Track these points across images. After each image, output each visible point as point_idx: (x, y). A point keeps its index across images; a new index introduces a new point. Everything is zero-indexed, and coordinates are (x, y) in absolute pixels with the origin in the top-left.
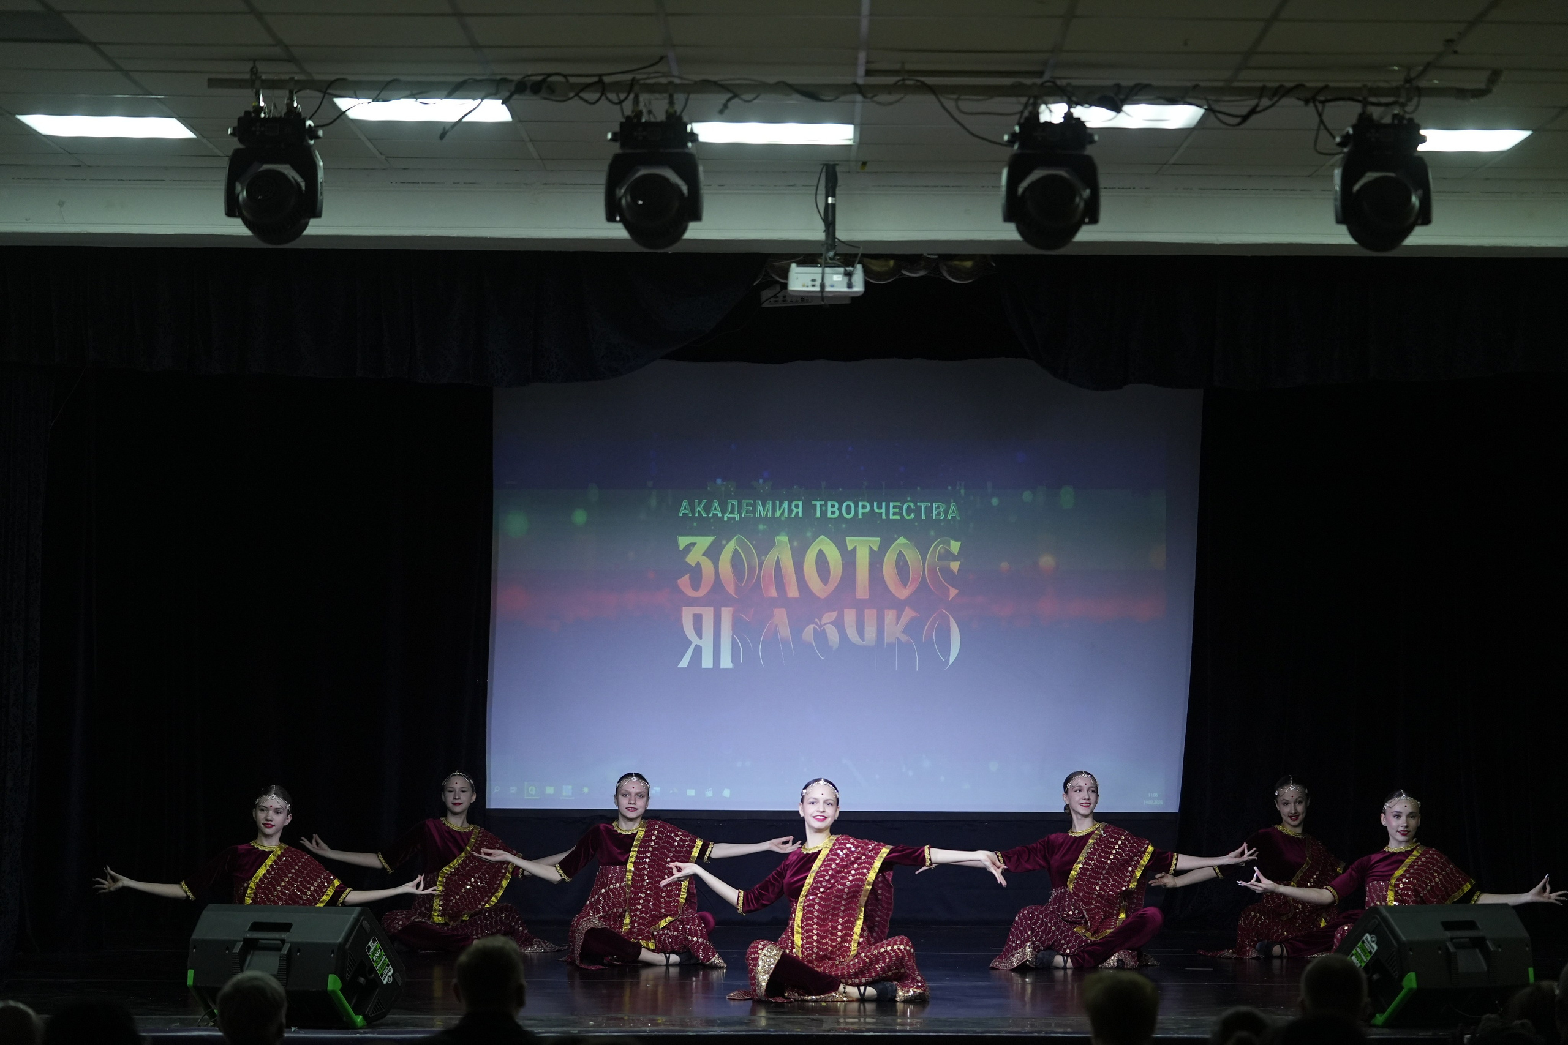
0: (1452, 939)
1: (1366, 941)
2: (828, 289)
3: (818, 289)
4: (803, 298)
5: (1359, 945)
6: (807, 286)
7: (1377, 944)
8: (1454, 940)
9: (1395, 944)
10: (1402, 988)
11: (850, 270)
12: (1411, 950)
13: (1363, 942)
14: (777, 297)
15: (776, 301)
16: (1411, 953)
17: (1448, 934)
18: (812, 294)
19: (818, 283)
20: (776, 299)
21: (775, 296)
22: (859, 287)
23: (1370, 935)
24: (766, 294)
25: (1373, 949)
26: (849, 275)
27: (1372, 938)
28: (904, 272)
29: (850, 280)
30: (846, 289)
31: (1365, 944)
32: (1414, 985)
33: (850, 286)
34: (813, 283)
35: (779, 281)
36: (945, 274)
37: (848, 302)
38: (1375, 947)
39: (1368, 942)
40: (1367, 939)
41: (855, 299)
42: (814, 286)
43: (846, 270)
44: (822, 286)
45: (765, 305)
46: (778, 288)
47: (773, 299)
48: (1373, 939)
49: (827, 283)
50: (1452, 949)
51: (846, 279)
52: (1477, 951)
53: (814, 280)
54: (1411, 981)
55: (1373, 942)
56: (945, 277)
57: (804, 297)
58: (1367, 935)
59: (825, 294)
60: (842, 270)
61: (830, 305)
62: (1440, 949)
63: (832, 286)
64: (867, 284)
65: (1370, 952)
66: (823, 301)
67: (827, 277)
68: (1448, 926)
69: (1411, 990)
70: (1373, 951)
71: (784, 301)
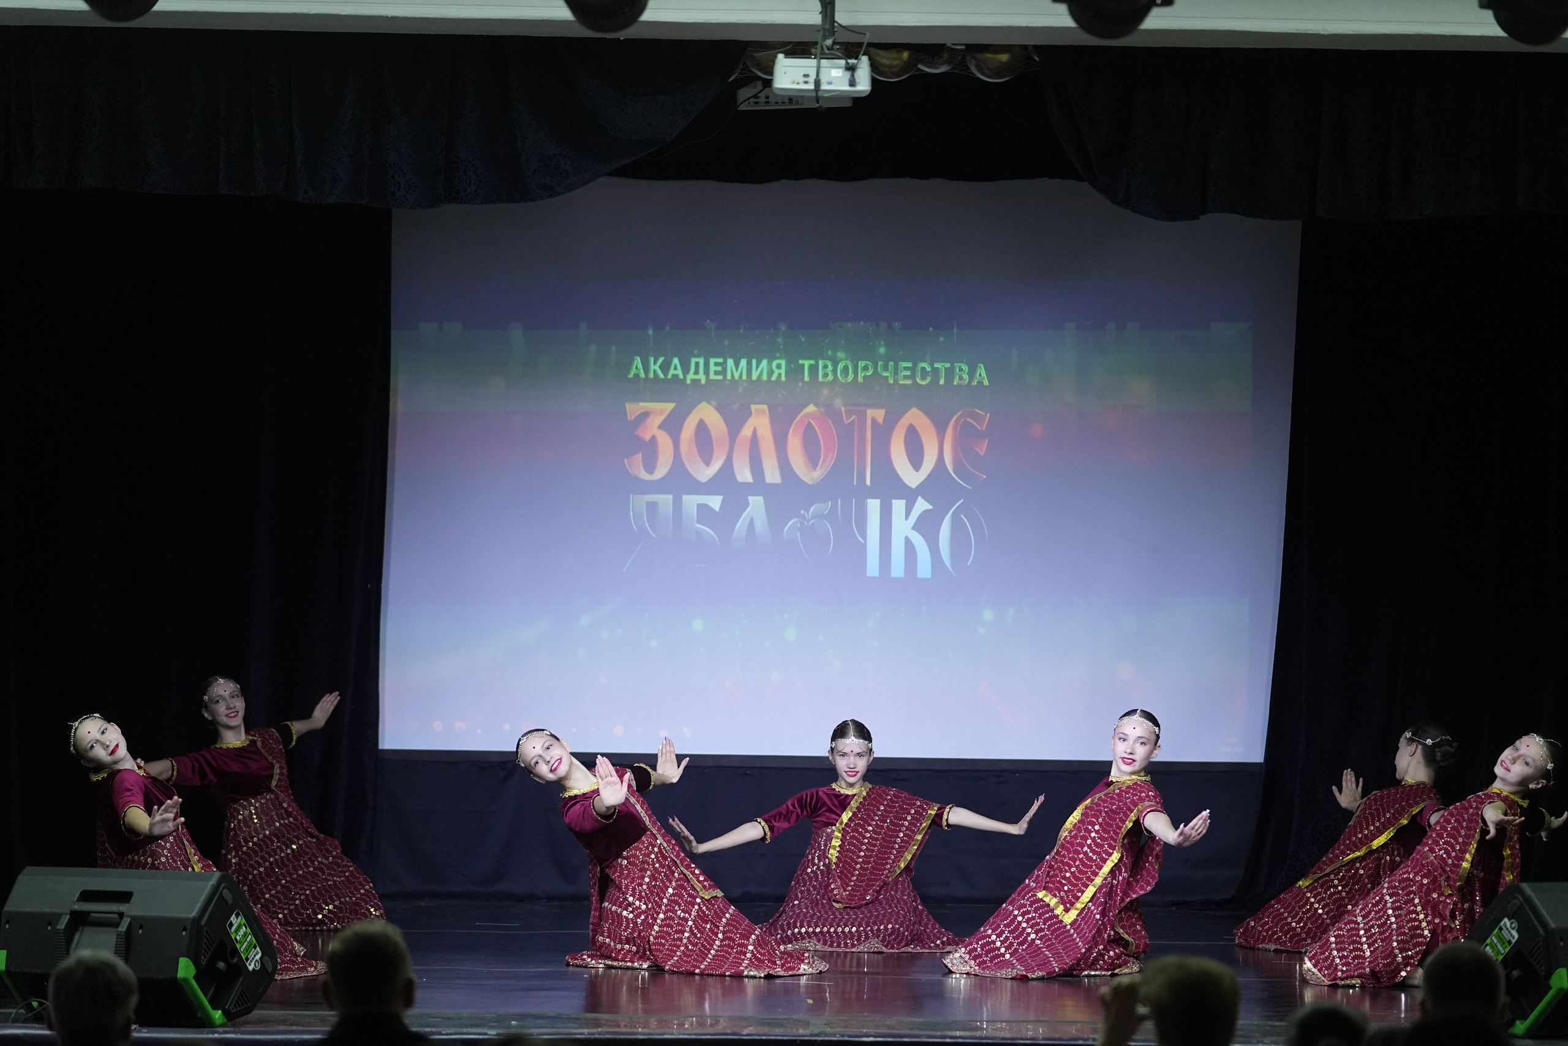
1: (1503, 927)
2: (824, 87)
3: (811, 86)
4: (791, 100)
5: (1495, 932)
6: (798, 83)
7: (1518, 931)
9: (1542, 932)
10: (1550, 988)
11: (853, 64)
12: (1561, 939)
13: (1501, 929)
14: (758, 97)
15: (757, 103)
16: (1562, 944)
18: (802, 94)
19: (812, 79)
20: (756, 100)
21: (756, 96)
22: (864, 85)
23: (1509, 920)
24: (744, 93)
25: (1513, 937)
26: (851, 69)
27: (1512, 923)
28: (921, 67)
29: (853, 76)
30: (847, 88)
31: (1503, 932)
33: (852, 83)
34: (806, 79)
35: (762, 77)
36: (974, 70)
37: (849, 104)
38: (1516, 936)
39: (1507, 929)
40: (1505, 926)
41: (858, 101)
42: (806, 82)
43: (847, 63)
44: (817, 83)
45: (743, 108)
46: (759, 85)
47: (752, 100)
48: (1513, 925)
49: (824, 79)
51: (848, 74)
53: (806, 76)
54: (1561, 979)
55: (1513, 929)
56: (973, 74)
57: (792, 97)
58: (1506, 920)
59: (820, 94)
60: (842, 62)
61: (827, 107)
63: (830, 83)
64: (874, 81)
65: (1510, 942)
66: (818, 103)
67: (823, 71)
69: (1561, 990)
70: (1513, 941)
71: (767, 102)
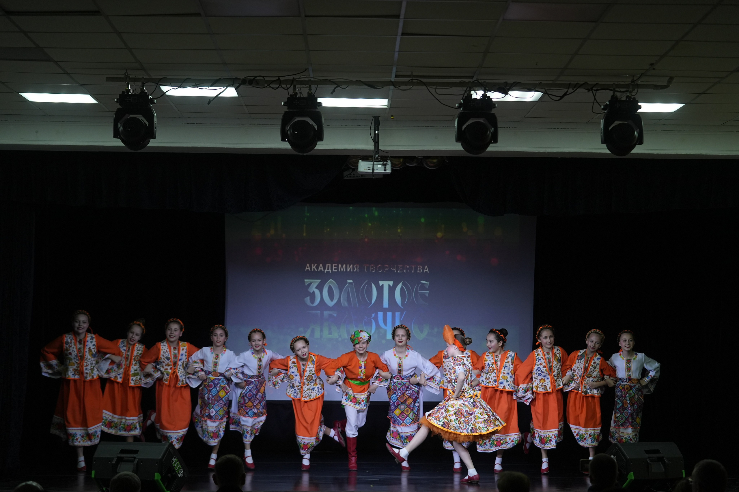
0: (649, 458)
2: (375, 171)
3: (371, 171)
6: (366, 170)
8: (650, 458)
9: (625, 460)
10: (627, 479)
11: (385, 163)
12: (631, 462)
15: (350, 176)
16: (632, 464)
17: (648, 455)
18: (368, 174)
19: (371, 169)
21: (350, 174)
22: (389, 170)
24: (346, 173)
26: (384, 165)
28: (407, 164)
29: (385, 167)
30: (384, 171)
32: (633, 478)
33: (385, 170)
34: (369, 169)
35: (354, 168)
37: (382, 177)
41: (385, 176)
42: (369, 170)
43: (383, 163)
44: (373, 170)
45: (345, 178)
46: (351, 171)
47: (349, 176)
48: (615, 458)
49: (375, 168)
50: (649, 462)
51: (383, 167)
52: (660, 463)
53: (369, 167)
54: (631, 476)
56: (425, 166)
57: (363, 174)
59: (374, 174)
60: (381, 163)
61: (376, 178)
62: (644, 462)
63: (377, 170)
64: (392, 170)
66: (373, 176)
67: (375, 165)
68: (647, 452)
69: (631, 480)
71: (354, 176)
